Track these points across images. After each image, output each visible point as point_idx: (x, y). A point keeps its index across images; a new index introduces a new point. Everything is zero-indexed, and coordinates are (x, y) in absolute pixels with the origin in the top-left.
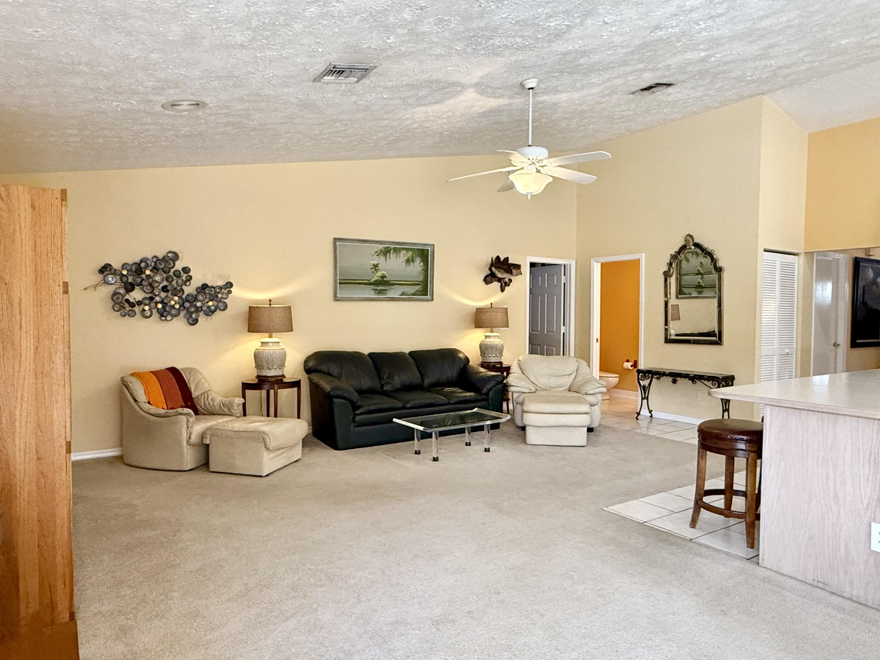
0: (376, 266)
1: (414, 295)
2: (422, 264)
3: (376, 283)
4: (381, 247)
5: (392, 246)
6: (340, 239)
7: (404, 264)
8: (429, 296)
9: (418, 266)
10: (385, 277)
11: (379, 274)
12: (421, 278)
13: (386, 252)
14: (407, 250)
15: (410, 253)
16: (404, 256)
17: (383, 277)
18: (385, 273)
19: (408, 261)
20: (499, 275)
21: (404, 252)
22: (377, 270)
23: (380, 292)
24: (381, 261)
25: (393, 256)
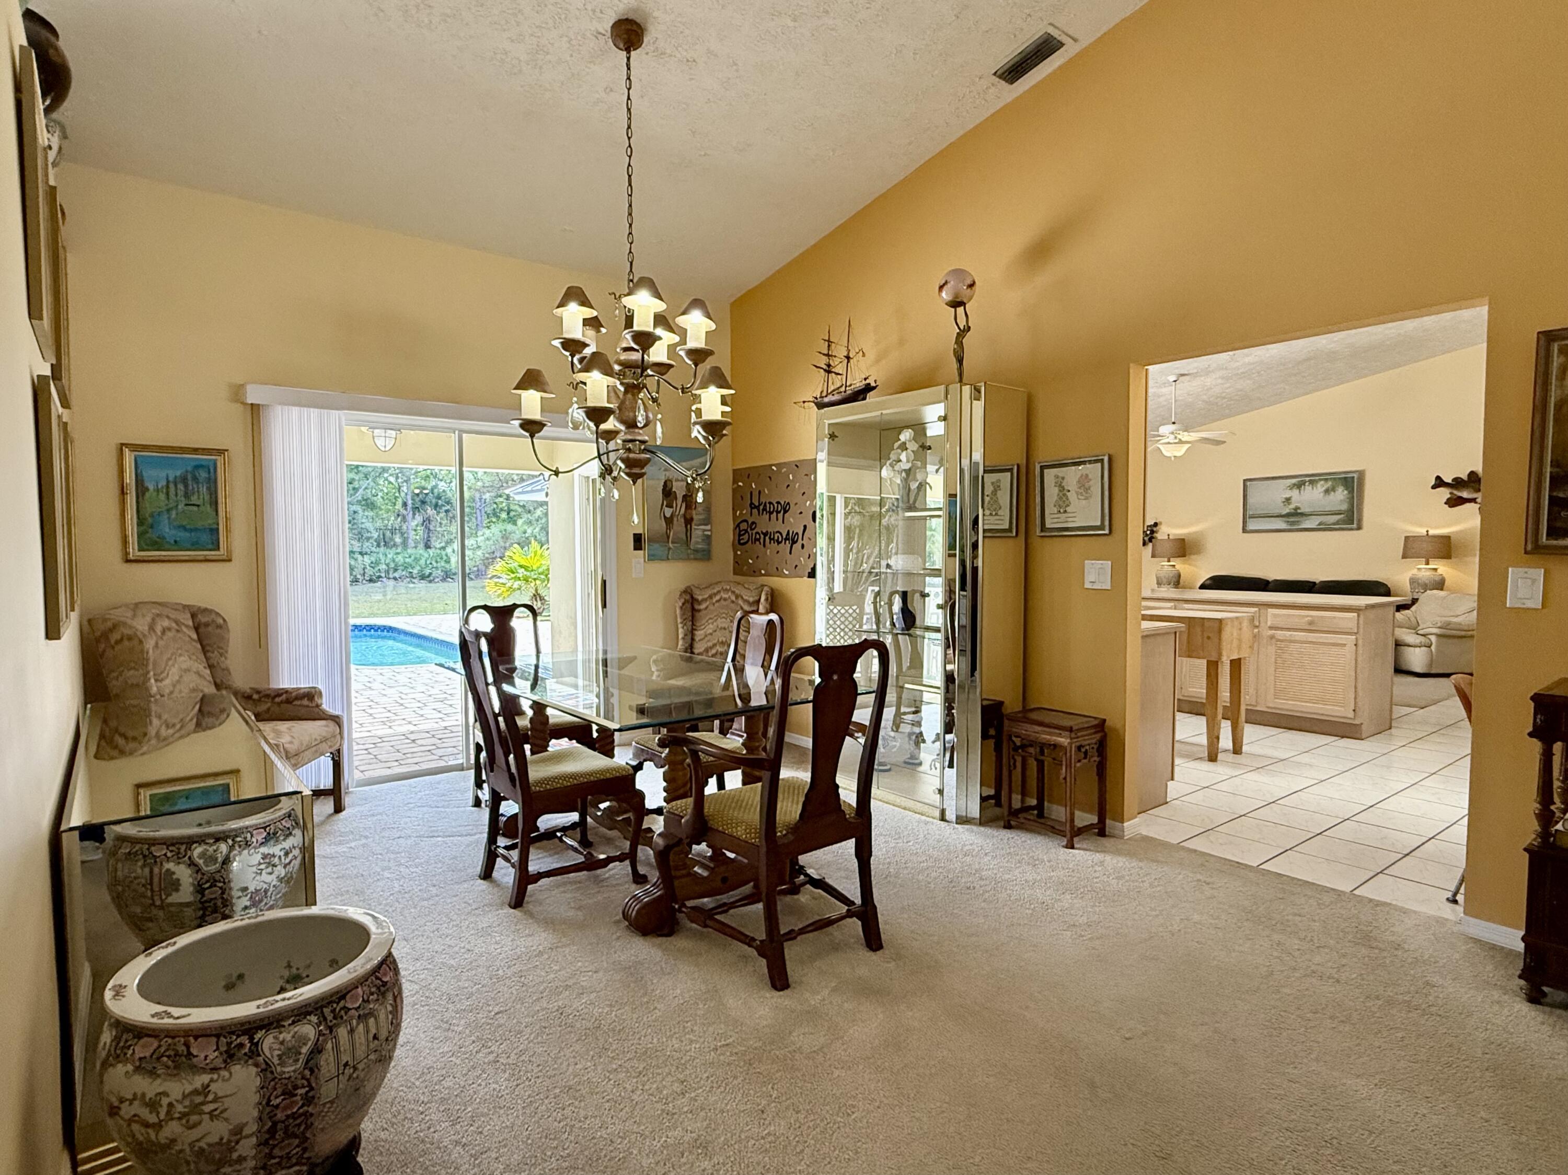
0: (1288, 500)
1: (1334, 524)
2: (1346, 492)
3: (1288, 515)
4: (1294, 481)
5: (1307, 479)
6: (1250, 480)
7: (1322, 494)
8: (1355, 526)
9: (1341, 494)
10: (1299, 508)
11: (1292, 506)
12: (1344, 507)
13: (1299, 486)
14: (1326, 480)
15: (1330, 483)
16: (1321, 487)
17: (1297, 508)
18: (1298, 505)
19: (1327, 491)
20: (1465, 494)
21: (1322, 482)
22: (1289, 504)
23: (1293, 523)
24: (1295, 494)
25: (1308, 488)
